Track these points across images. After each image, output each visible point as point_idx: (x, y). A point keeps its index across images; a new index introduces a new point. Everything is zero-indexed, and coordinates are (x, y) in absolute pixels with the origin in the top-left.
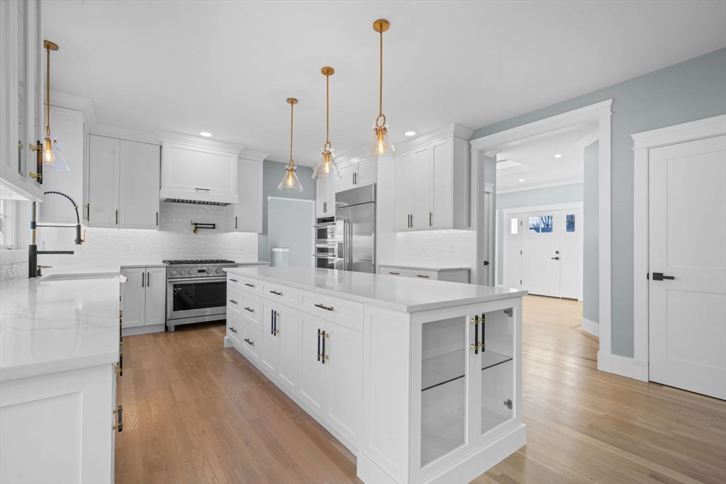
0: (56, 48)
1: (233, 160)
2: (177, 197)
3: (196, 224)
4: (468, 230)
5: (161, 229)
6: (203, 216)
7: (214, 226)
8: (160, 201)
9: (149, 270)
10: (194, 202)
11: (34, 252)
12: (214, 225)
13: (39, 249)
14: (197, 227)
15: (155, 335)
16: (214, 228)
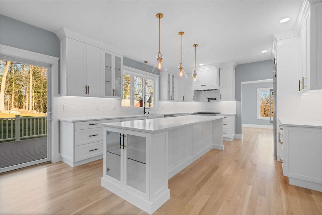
0: (147, 62)
1: (215, 71)
5: (195, 101)
7: (215, 99)
8: (195, 91)
11: (144, 108)
14: (209, 100)
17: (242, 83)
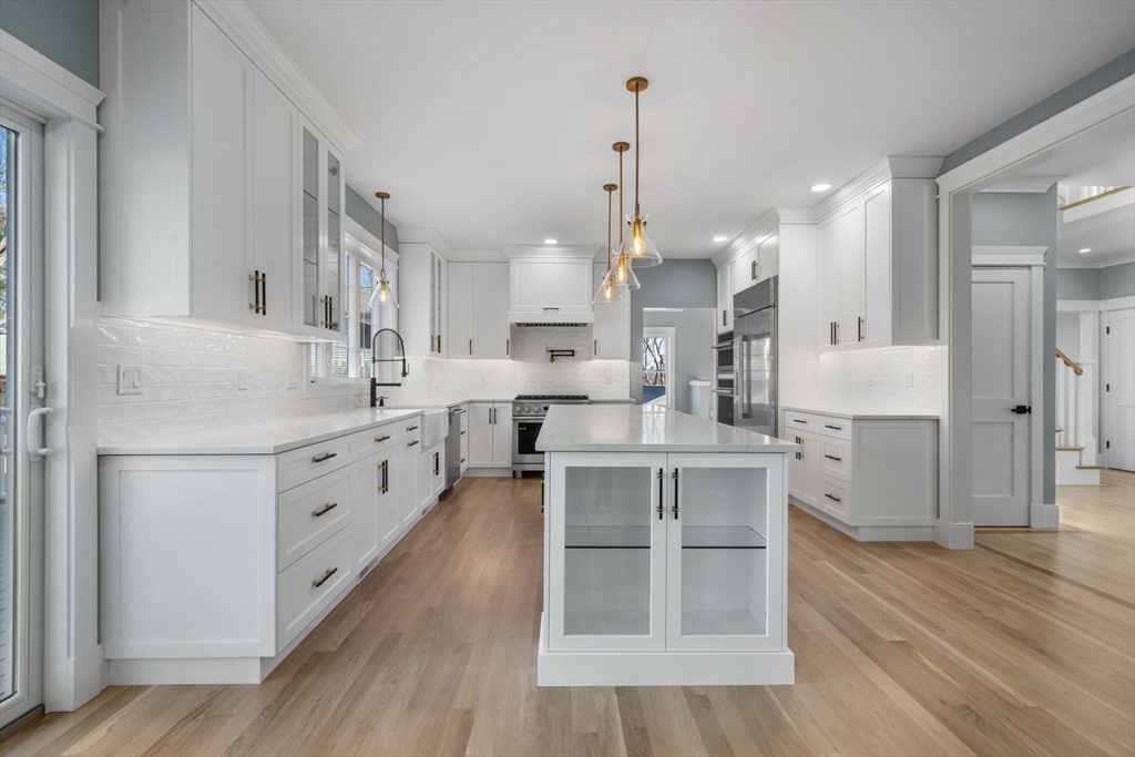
0: (388, 196)
1: (586, 269)
2: (530, 321)
3: (552, 351)
4: (935, 345)
5: (513, 358)
6: (561, 341)
7: (573, 353)
8: (512, 326)
9: (496, 405)
10: (549, 325)
11: (374, 384)
12: (573, 351)
13: (377, 382)
14: (554, 355)
15: (501, 479)
16: (573, 355)
17: (645, 309)
